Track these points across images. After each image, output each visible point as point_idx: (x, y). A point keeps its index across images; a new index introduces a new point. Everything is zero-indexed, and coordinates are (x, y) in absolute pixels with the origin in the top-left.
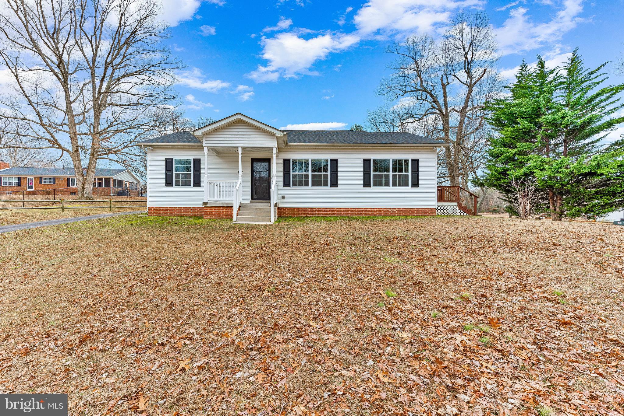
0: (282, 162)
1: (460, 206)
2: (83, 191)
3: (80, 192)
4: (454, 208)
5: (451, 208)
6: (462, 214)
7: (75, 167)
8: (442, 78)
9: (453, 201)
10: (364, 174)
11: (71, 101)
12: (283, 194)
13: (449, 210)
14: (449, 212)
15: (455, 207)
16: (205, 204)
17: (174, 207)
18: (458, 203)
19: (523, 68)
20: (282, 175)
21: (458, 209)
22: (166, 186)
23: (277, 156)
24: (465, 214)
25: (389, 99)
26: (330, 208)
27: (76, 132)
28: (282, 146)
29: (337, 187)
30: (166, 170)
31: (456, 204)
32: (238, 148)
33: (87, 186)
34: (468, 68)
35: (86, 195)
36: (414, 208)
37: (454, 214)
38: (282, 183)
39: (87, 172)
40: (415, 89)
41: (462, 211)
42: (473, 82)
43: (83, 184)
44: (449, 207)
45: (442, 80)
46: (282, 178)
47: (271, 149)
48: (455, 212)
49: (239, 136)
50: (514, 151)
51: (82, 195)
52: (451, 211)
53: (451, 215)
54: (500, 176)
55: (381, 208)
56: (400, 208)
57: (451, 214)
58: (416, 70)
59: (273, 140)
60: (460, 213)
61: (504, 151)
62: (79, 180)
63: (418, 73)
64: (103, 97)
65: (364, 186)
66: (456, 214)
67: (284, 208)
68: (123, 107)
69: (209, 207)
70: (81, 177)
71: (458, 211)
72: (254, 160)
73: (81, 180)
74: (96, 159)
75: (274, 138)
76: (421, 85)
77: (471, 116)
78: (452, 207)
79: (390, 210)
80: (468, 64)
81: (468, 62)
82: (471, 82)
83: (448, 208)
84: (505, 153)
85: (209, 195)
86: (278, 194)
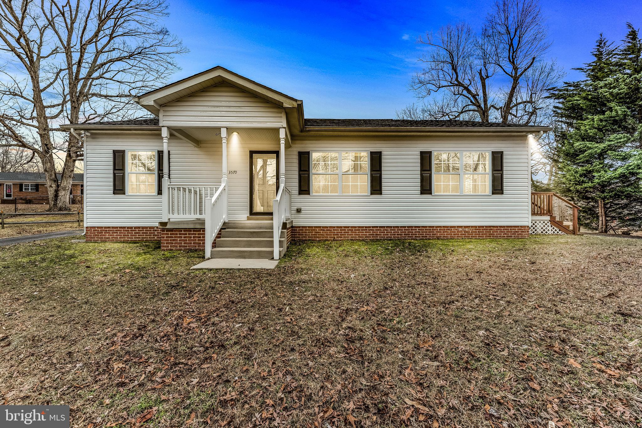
0: (297, 157)
1: (553, 221)
2: (56, 200)
3: (52, 201)
4: (544, 224)
5: (540, 224)
6: (556, 232)
7: (45, 170)
8: (481, 70)
9: (544, 214)
10: (421, 175)
11: (41, 88)
12: (298, 205)
13: (538, 226)
14: (538, 230)
15: (546, 222)
16: (163, 224)
17: (128, 228)
18: (551, 216)
19: (601, 43)
20: (297, 177)
21: (550, 225)
22: (114, 193)
23: (288, 146)
24: (560, 232)
25: (420, 96)
26: (370, 227)
27: (48, 126)
28: (296, 131)
29: (381, 194)
30: (115, 169)
31: (548, 218)
32: (219, 129)
33: (61, 193)
34: (513, 56)
35: (60, 204)
36: (497, 227)
37: (544, 232)
38: (297, 188)
39: (62, 176)
40: (451, 83)
41: (555, 228)
42: (518, 74)
43: (57, 191)
44: (538, 222)
45: (480, 73)
46: (297, 181)
47: (276, 131)
48: (546, 230)
49: (221, 109)
50: (602, 146)
51: (55, 205)
52: (540, 228)
53: (539, 234)
54: (582, 179)
55: (447, 227)
56: (476, 227)
57: (540, 232)
58: (450, 63)
59: (280, 115)
60: (554, 230)
61: (590, 145)
62: (51, 186)
63: (453, 66)
64: (84, 86)
65: (422, 193)
66: (548, 232)
67: (299, 227)
68: (109, 98)
69: (171, 230)
70: (53, 182)
71: (550, 228)
72: (252, 153)
73: (54, 186)
74: (74, 161)
75: (281, 113)
76: (457, 80)
77: (515, 113)
78: (542, 222)
79: (460, 229)
80: (514, 52)
81: (513, 50)
82: (516, 73)
83: (536, 224)
84: (590, 148)
85: (171, 210)
86: (291, 206)
